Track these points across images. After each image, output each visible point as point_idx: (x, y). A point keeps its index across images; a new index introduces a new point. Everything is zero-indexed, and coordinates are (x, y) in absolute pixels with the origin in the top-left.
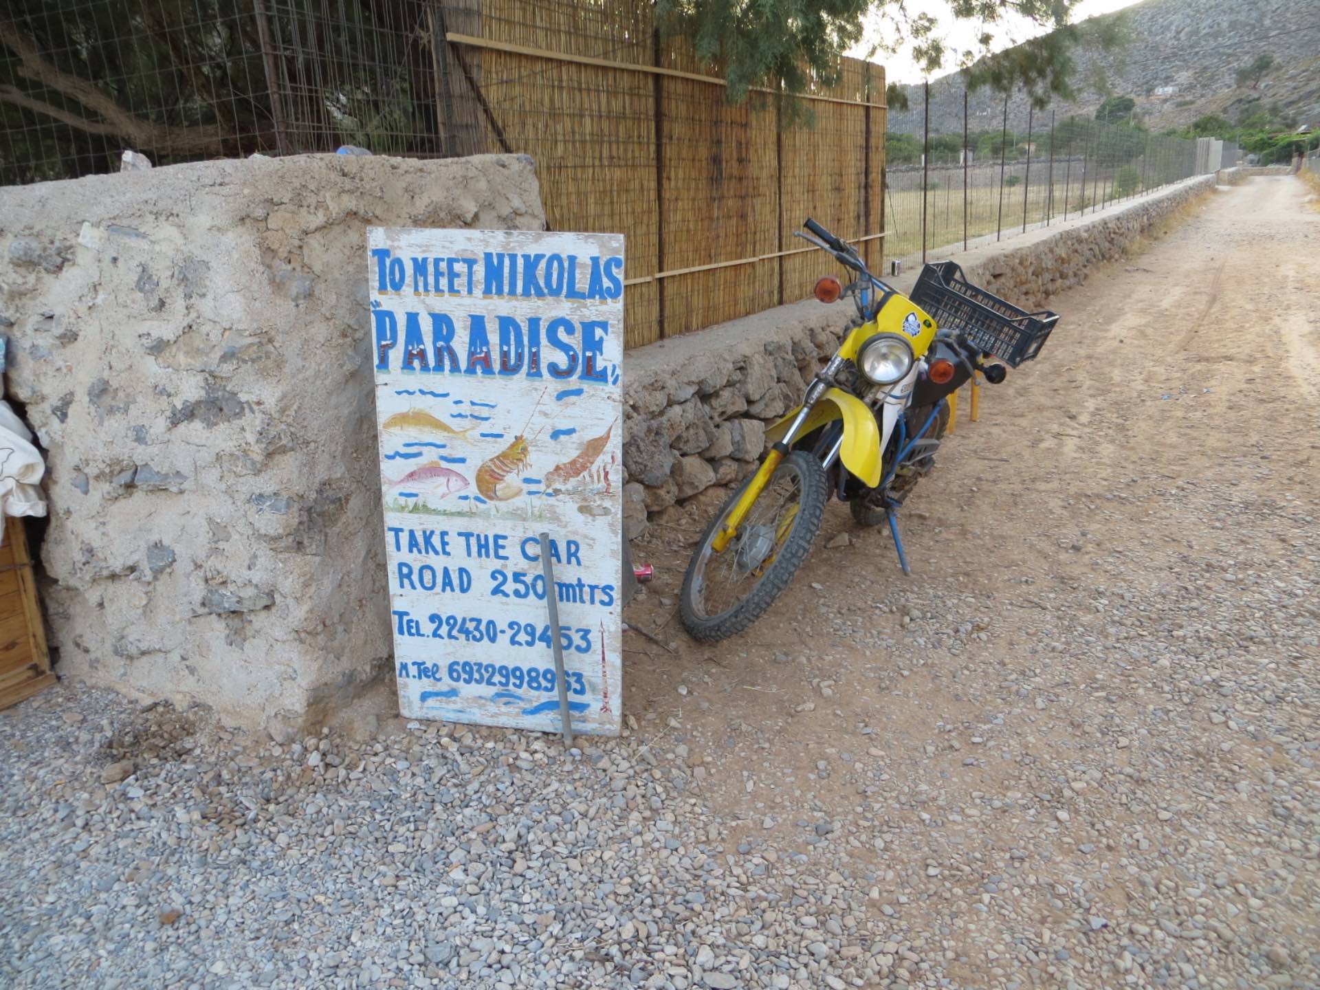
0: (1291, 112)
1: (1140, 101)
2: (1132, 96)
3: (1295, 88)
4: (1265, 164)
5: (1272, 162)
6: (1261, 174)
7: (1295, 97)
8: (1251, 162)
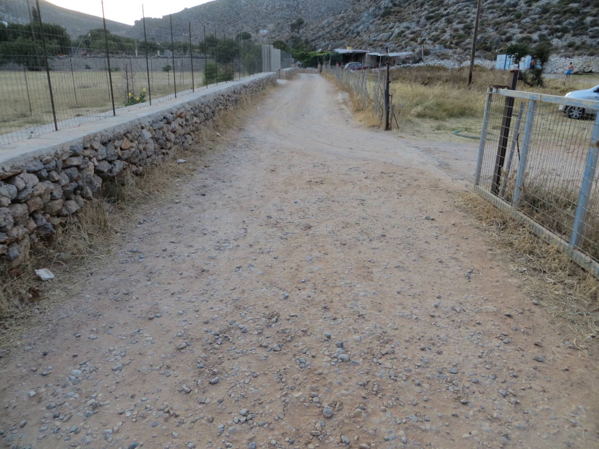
0: (313, 44)
1: (253, 35)
2: (251, 33)
3: (313, 34)
4: (306, 67)
5: (309, 66)
6: (304, 72)
7: (314, 38)
8: (299, 65)
